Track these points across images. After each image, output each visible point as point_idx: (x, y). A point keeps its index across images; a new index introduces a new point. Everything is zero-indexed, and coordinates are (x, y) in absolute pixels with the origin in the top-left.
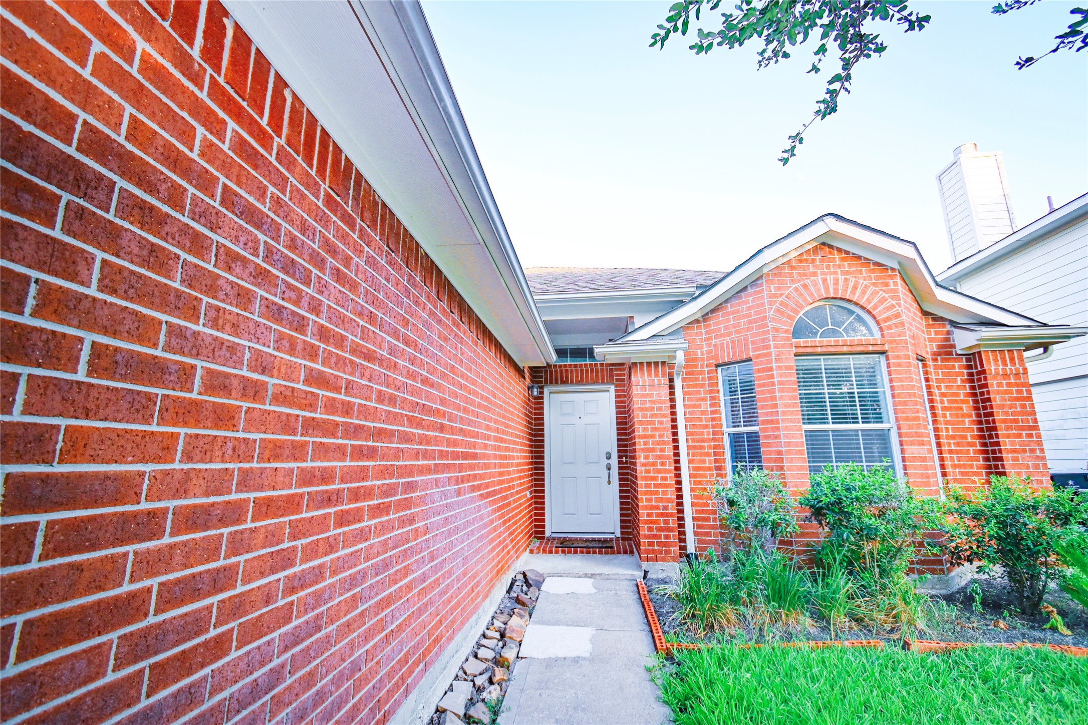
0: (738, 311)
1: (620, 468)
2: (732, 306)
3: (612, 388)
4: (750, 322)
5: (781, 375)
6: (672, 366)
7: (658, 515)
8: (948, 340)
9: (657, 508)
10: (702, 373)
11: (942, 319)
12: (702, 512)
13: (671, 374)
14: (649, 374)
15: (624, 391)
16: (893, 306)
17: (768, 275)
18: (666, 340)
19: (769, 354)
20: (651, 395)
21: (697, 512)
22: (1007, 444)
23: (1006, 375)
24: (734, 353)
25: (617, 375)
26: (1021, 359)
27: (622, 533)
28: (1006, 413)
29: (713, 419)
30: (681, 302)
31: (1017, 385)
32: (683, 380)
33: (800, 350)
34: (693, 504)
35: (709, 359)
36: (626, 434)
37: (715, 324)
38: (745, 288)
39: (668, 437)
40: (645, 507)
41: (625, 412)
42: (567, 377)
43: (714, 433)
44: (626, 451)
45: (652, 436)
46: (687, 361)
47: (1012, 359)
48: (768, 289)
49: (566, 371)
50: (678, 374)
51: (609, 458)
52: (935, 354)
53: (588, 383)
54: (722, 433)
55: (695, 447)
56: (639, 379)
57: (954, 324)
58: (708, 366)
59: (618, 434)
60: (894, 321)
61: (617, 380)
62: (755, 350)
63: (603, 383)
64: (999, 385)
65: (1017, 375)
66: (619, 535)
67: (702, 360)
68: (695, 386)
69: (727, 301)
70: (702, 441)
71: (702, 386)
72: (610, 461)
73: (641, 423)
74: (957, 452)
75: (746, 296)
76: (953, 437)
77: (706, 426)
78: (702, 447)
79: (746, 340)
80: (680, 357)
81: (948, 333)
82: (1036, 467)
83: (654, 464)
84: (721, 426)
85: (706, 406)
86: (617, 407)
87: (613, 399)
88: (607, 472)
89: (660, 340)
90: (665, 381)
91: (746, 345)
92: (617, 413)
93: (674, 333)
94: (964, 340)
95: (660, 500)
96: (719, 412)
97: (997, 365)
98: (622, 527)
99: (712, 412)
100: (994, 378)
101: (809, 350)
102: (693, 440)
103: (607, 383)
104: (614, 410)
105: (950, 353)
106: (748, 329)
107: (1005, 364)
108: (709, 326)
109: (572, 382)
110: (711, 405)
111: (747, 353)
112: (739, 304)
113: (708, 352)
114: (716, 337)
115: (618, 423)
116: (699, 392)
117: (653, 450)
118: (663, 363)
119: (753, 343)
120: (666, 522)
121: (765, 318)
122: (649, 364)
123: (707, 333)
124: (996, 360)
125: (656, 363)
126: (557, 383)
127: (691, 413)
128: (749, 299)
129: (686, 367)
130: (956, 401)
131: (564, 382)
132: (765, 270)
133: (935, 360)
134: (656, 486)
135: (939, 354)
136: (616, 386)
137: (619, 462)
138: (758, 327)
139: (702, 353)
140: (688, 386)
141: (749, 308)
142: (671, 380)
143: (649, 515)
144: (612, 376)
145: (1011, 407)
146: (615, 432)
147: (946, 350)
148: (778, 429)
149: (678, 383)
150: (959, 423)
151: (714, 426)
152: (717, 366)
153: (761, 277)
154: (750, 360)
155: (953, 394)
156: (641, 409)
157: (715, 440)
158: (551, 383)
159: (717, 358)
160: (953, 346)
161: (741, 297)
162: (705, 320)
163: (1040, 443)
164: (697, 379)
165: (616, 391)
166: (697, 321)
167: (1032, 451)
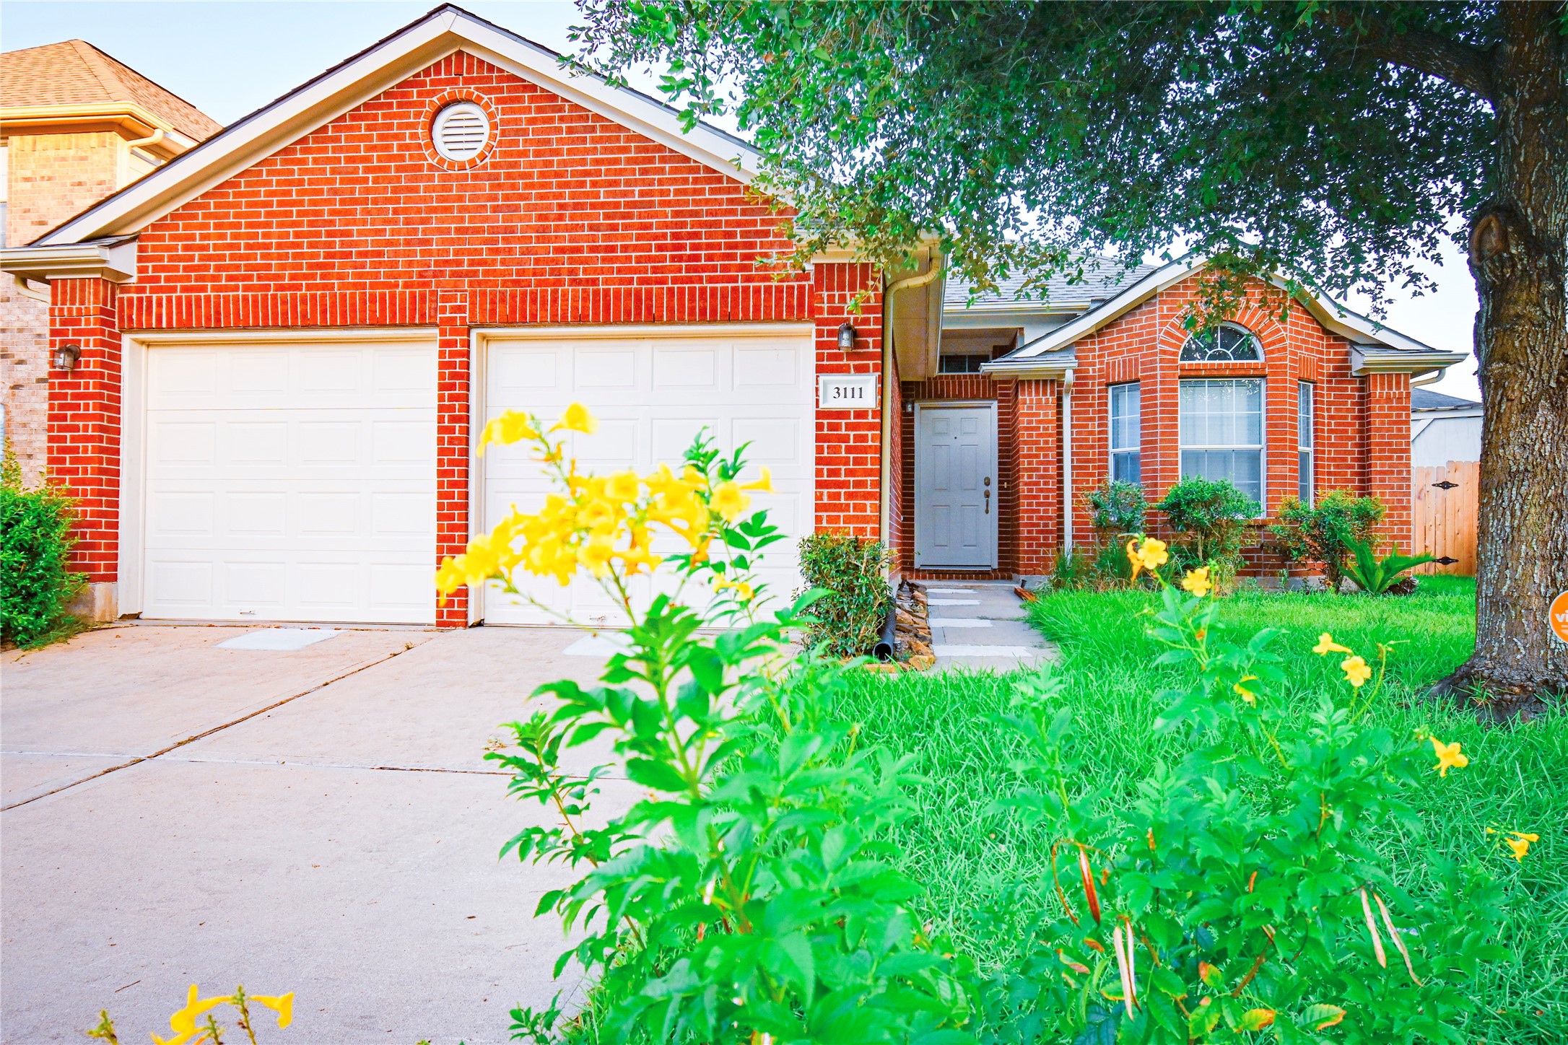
0: (1131, 329)
1: (1000, 495)
2: (1127, 323)
3: (995, 404)
4: (1141, 342)
5: (1163, 397)
6: (1061, 385)
7: (1038, 532)
8: (1345, 361)
9: (1038, 525)
10: (1093, 391)
11: (1344, 339)
12: (1082, 530)
13: (1060, 393)
14: (1037, 393)
15: (1008, 407)
16: (1278, 331)
17: (1161, 294)
18: (1056, 357)
19: (1155, 376)
20: (1038, 415)
21: (1078, 530)
22: (1377, 466)
23: (1389, 400)
24: (1125, 373)
25: (1001, 389)
26: (1407, 384)
27: (999, 564)
28: (1382, 437)
29: (1099, 440)
30: (1075, 316)
31: (1397, 409)
32: (1073, 399)
33: (1185, 373)
34: (1074, 523)
35: (1100, 377)
36: (1008, 457)
37: (1109, 341)
38: (1139, 307)
39: (1052, 456)
40: (1026, 525)
41: (1008, 432)
42: (942, 390)
43: (1100, 454)
44: (1007, 476)
45: (1037, 456)
46: (1077, 378)
47: (1398, 384)
48: (1160, 309)
49: (942, 383)
50: (1067, 392)
51: (987, 484)
52: (1330, 375)
53: (966, 399)
54: (1107, 453)
55: (1080, 468)
56: (1028, 399)
57: (1353, 343)
58: (1099, 384)
59: (1000, 457)
60: (1278, 346)
61: (1001, 395)
62: (1143, 371)
63: (984, 398)
64: (1381, 409)
65: (1400, 399)
66: (996, 566)
67: (1093, 378)
68: (1084, 405)
69: (1121, 317)
70: (1088, 461)
71: (1092, 405)
72: (989, 488)
73: (1026, 443)
74: (1335, 474)
75: (1141, 314)
76: (1334, 459)
77: (1093, 447)
78: (1087, 468)
79: (1136, 360)
80: (1069, 377)
81: (1347, 353)
82: (1400, 487)
83: (1037, 483)
84: (1106, 446)
85: (1094, 426)
86: (1000, 426)
87: (996, 417)
88: (985, 500)
89: (1049, 357)
90: (1052, 399)
91: (1136, 365)
92: (1000, 432)
93: (1066, 349)
94: (1358, 361)
95: (1040, 518)
96: (1106, 432)
97: (1382, 388)
98: (1000, 558)
99: (1100, 432)
100: (1378, 402)
101: (1193, 373)
102: (1078, 461)
103: (989, 398)
104: (996, 429)
105: (1346, 375)
106: (1140, 349)
107: (1390, 388)
108: (1102, 342)
109: (948, 396)
110: (1099, 426)
111: (1136, 374)
112: (1133, 322)
113: (1100, 370)
114: (1109, 355)
115: (1000, 445)
116: (1087, 412)
117: (1037, 470)
118: (1052, 381)
119: (1143, 363)
120: (1045, 538)
121: (1154, 339)
122: (1037, 382)
123: (1101, 349)
124: (1382, 384)
125: (1045, 382)
126: (930, 397)
127: (1078, 433)
128: (1142, 318)
129: (1075, 385)
130: (1343, 424)
131: (939, 397)
132: (1159, 290)
133: (1329, 382)
134: (1038, 504)
135: (1333, 375)
136: (1000, 401)
137: (1000, 488)
138: (1148, 348)
139: (1094, 371)
140: (1077, 406)
141: (1142, 328)
142: (1060, 399)
143: (1029, 532)
144: (995, 391)
145: (1388, 430)
146: (997, 454)
147: (1342, 371)
148: (1155, 449)
149: (1067, 402)
150: (1342, 445)
151: (1100, 447)
152: (1108, 385)
153: (1154, 297)
154: (1138, 380)
155: (1341, 417)
156: (1027, 429)
157: (1100, 460)
158: (924, 397)
159: (1108, 377)
160: (1349, 368)
161: (1134, 315)
162: (1099, 336)
163: (1408, 465)
164: (1087, 398)
165: (999, 408)
166: (1091, 336)
167: (1400, 472)
